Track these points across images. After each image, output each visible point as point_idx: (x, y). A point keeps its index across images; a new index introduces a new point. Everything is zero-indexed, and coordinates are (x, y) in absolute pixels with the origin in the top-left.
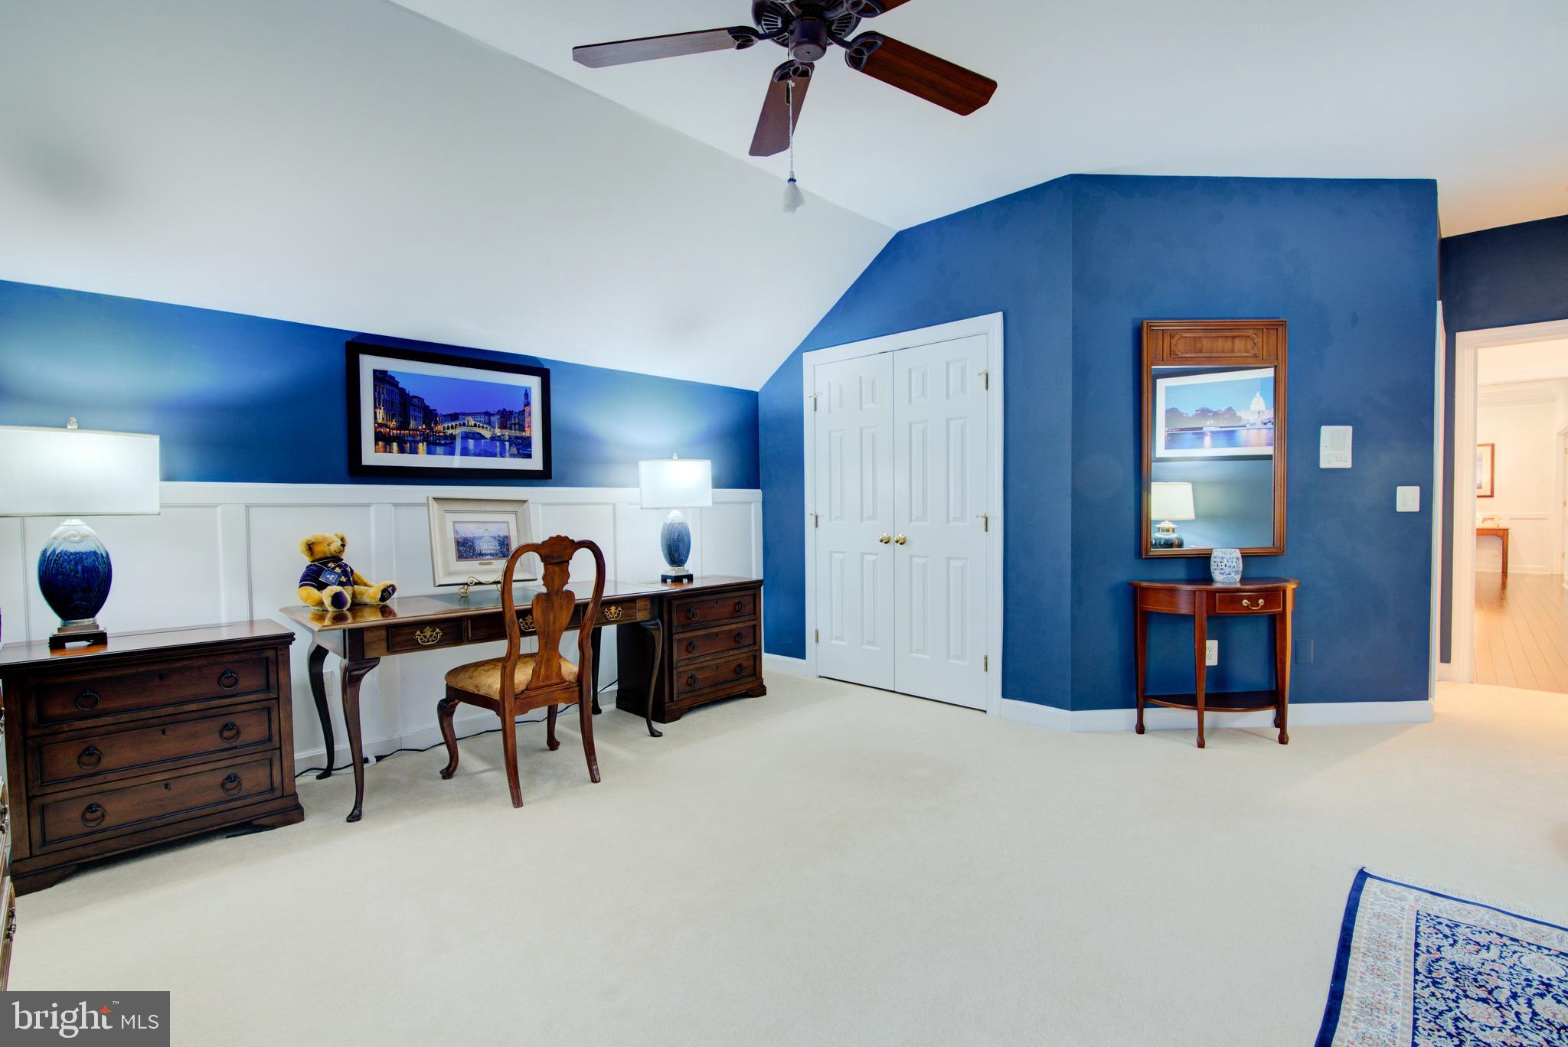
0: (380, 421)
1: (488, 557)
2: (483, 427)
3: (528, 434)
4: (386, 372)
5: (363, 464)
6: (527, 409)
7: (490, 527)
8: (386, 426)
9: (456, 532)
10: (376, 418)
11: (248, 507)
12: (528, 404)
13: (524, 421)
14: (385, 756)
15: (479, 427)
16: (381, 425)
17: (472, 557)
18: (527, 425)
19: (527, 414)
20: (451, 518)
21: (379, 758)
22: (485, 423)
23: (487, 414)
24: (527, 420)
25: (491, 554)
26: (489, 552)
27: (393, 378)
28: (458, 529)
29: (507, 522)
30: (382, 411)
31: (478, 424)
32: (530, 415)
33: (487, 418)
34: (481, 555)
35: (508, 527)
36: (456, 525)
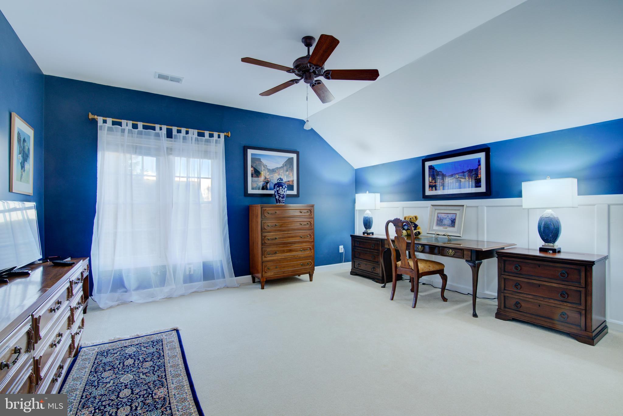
0: (430, 181)
1: (446, 226)
2: (461, 177)
3: (480, 178)
4: (432, 165)
5: (426, 195)
6: (479, 167)
7: (449, 215)
8: (432, 182)
9: (438, 217)
10: (429, 180)
11: (403, 208)
12: (480, 165)
13: (478, 172)
14: (425, 284)
15: (460, 178)
16: (430, 182)
17: (441, 225)
18: (479, 174)
19: (479, 169)
20: (437, 211)
21: (424, 284)
22: (462, 176)
23: (463, 172)
24: (479, 171)
25: (448, 225)
26: (447, 224)
27: (433, 167)
28: (439, 216)
29: (456, 214)
30: (431, 178)
31: (459, 177)
32: (480, 169)
33: (463, 174)
34: (445, 225)
35: (456, 216)
36: (438, 214)
